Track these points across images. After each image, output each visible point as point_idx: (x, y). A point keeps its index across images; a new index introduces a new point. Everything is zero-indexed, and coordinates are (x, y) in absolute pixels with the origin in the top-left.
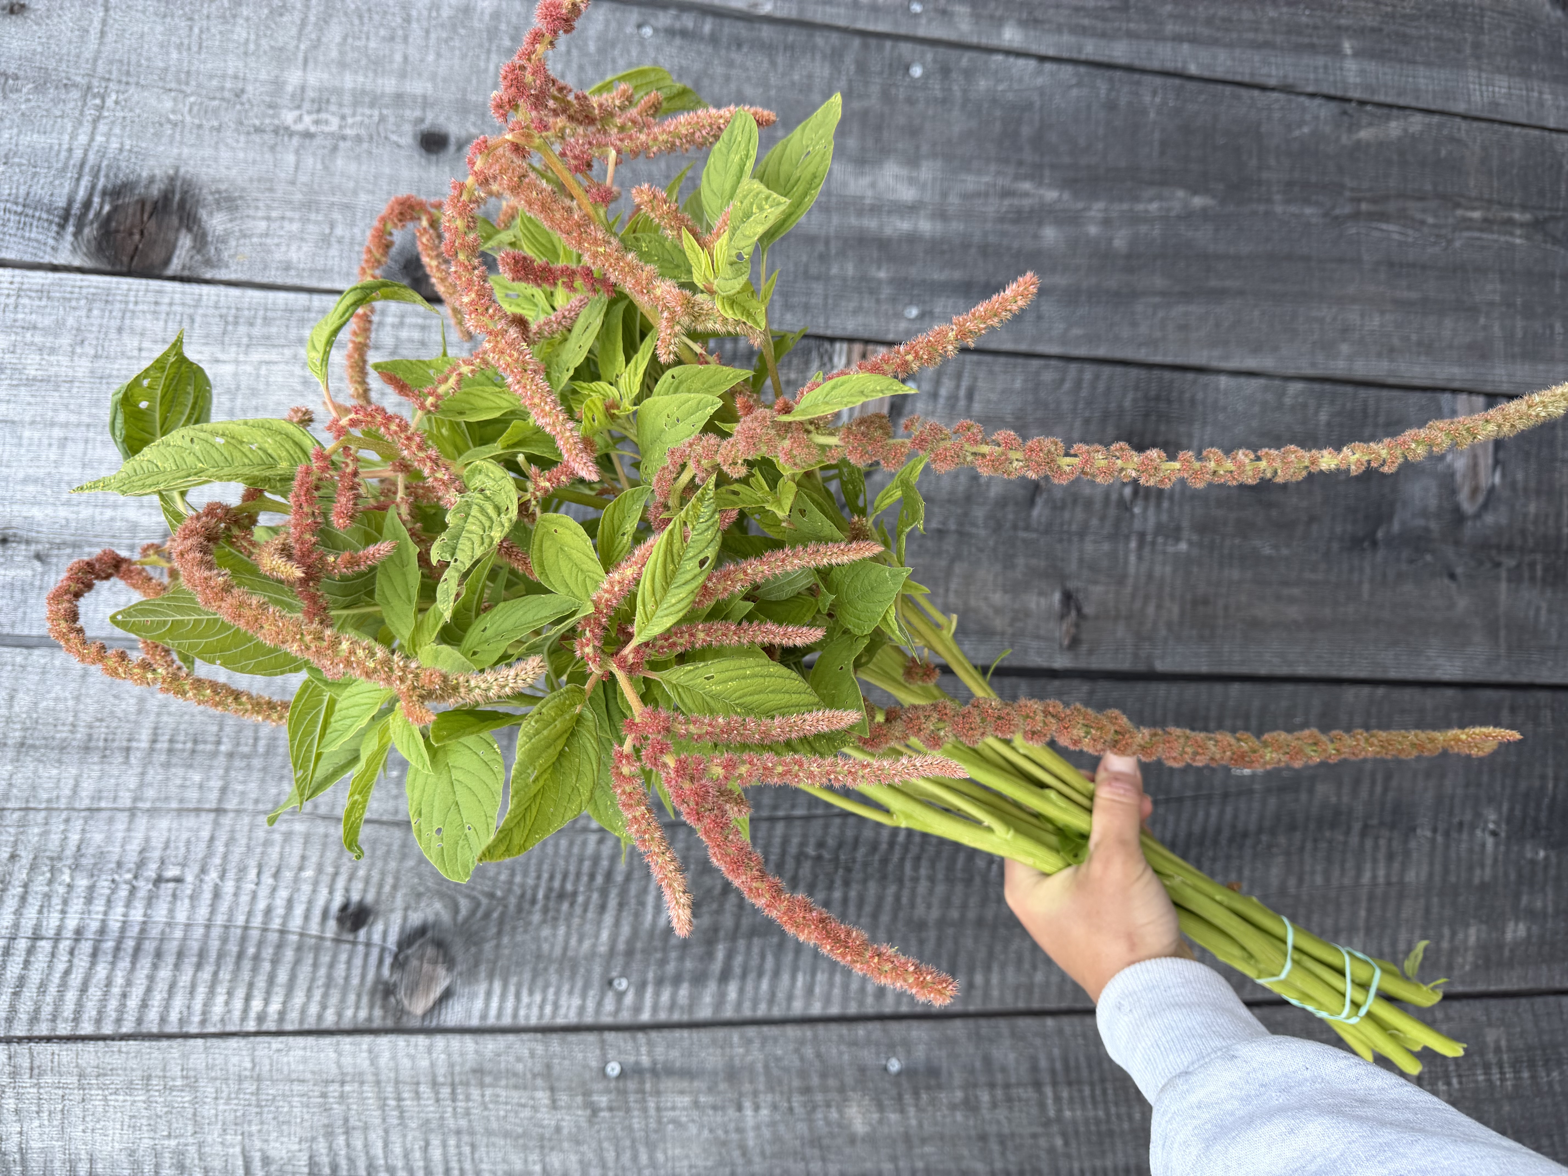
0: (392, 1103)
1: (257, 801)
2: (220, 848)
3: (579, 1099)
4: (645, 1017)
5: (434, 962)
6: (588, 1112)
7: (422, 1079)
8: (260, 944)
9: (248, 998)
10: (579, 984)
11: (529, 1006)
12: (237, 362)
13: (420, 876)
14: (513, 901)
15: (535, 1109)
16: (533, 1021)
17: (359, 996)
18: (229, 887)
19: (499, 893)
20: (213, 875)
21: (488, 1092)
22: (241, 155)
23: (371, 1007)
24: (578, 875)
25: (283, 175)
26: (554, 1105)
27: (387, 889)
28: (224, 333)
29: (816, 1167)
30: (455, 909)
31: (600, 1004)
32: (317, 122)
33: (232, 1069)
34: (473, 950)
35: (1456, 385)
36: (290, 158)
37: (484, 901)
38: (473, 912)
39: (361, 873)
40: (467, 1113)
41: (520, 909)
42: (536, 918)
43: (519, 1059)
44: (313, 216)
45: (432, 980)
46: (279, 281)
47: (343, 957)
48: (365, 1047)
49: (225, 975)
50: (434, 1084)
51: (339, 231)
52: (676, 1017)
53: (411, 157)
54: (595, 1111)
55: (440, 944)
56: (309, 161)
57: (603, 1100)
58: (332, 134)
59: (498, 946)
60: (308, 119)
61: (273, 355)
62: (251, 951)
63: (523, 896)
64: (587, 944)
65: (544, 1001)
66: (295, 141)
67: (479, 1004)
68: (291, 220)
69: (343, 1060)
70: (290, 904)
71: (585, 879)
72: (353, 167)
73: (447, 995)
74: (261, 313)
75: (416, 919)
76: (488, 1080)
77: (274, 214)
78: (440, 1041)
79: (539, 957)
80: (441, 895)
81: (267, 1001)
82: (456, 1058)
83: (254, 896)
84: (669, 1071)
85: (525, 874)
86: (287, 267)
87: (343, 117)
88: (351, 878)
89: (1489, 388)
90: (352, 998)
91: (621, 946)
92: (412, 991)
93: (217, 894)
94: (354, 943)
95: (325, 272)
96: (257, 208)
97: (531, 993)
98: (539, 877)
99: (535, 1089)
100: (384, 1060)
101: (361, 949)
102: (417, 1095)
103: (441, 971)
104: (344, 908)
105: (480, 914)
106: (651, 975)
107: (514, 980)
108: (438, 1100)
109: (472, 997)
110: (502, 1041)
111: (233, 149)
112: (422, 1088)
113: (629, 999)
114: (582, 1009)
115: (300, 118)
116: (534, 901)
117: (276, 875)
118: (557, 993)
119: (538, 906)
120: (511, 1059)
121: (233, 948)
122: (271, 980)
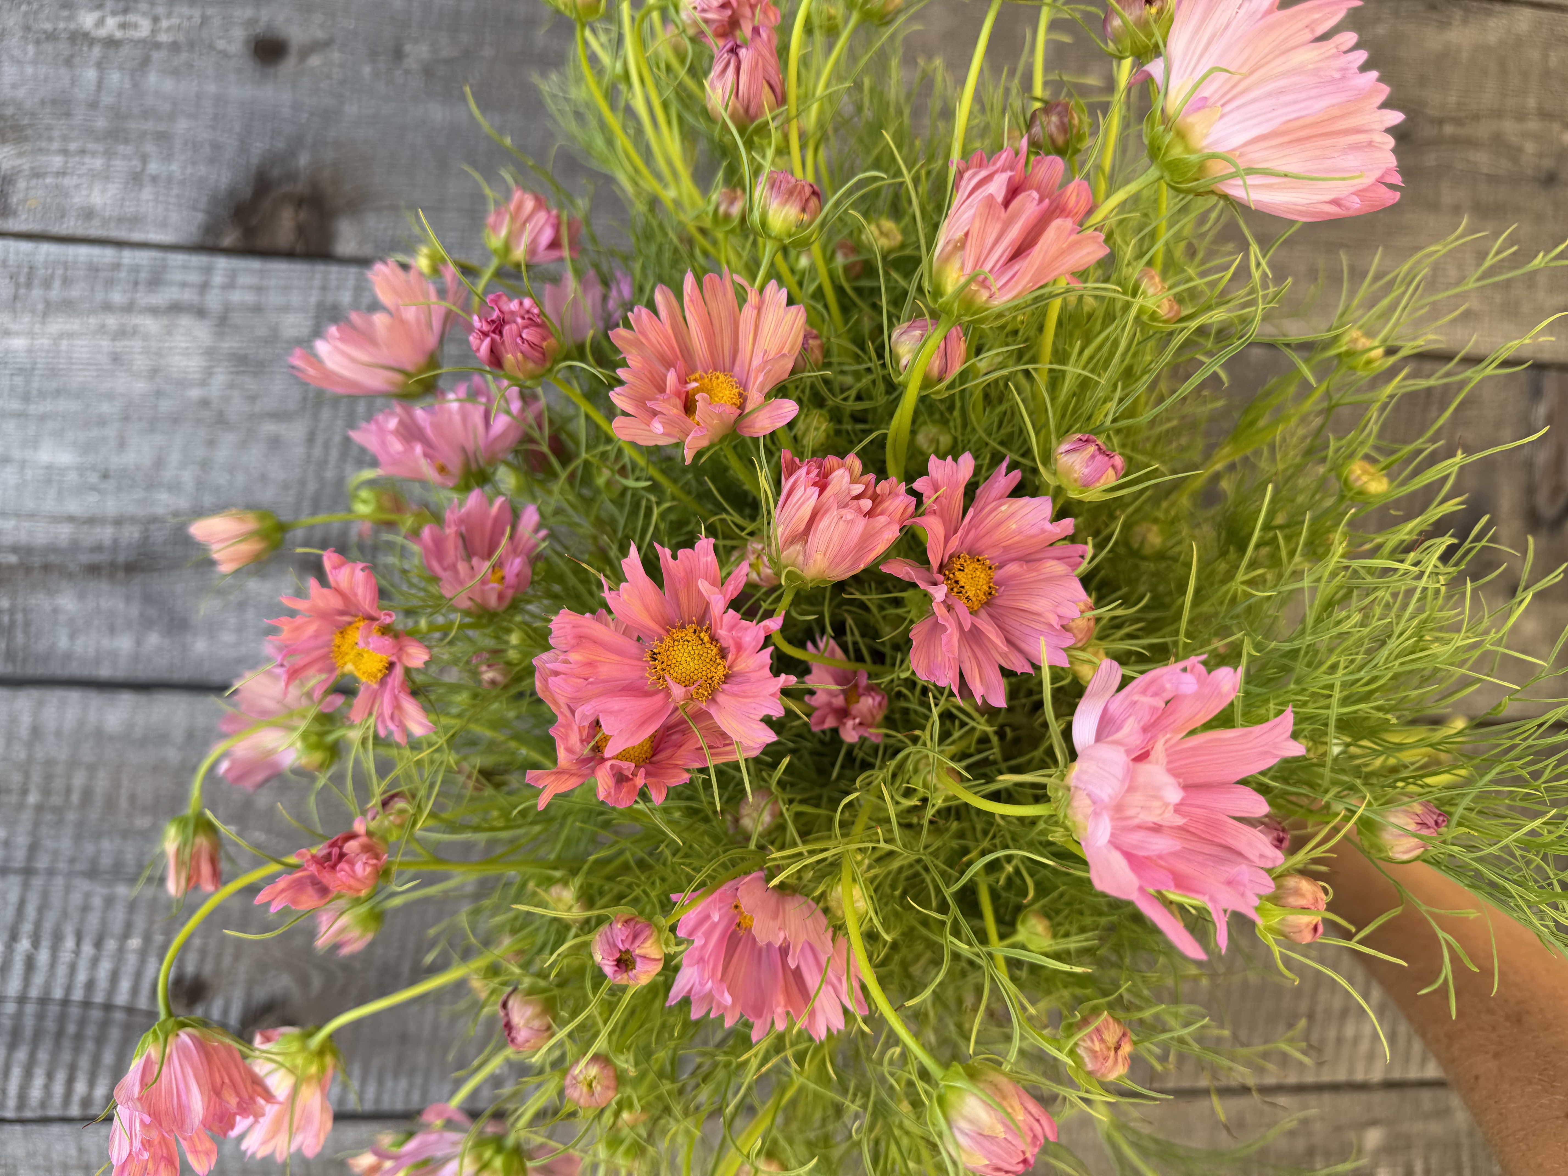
1: (72, 861)
2: (31, 911)
8: (82, 1022)
9: (70, 1081)
11: (394, 1091)
12: (31, 334)
13: (266, 946)
16: (399, 1106)
18: (43, 957)
20: (24, 945)
22: (29, 70)
25: (82, 96)
27: (227, 960)
28: (15, 297)
30: (307, 983)
32: (123, 26)
33: (55, 1156)
36: (91, 74)
37: (341, 974)
38: (327, 987)
39: (196, 941)
41: (382, 984)
44: (121, 148)
46: (80, 232)
49: (43, 1056)
51: (153, 167)
53: (239, 71)
56: (115, 78)
58: (142, 42)
60: (111, 22)
61: (74, 325)
62: (71, 1028)
63: (385, 969)
65: (414, 1086)
66: (97, 51)
68: (94, 154)
70: (114, 977)
72: (168, 85)
74: (60, 272)
75: (261, 994)
77: (73, 146)
79: (406, 1037)
80: (289, 966)
81: (92, 1084)
83: (73, 968)
85: (386, 945)
86: (88, 214)
87: (156, 20)
93: (30, 964)
95: (135, 221)
96: (50, 139)
97: (398, 1077)
98: (403, 947)
105: (335, 988)
107: (376, 1062)
110: (364, 1128)
111: (19, 62)
115: (101, 22)
116: (397, 975)
117: (98, 944)
118: (426, 1077)
119: (403, 981)
121: (50, 1025)
122: (96, 1061)
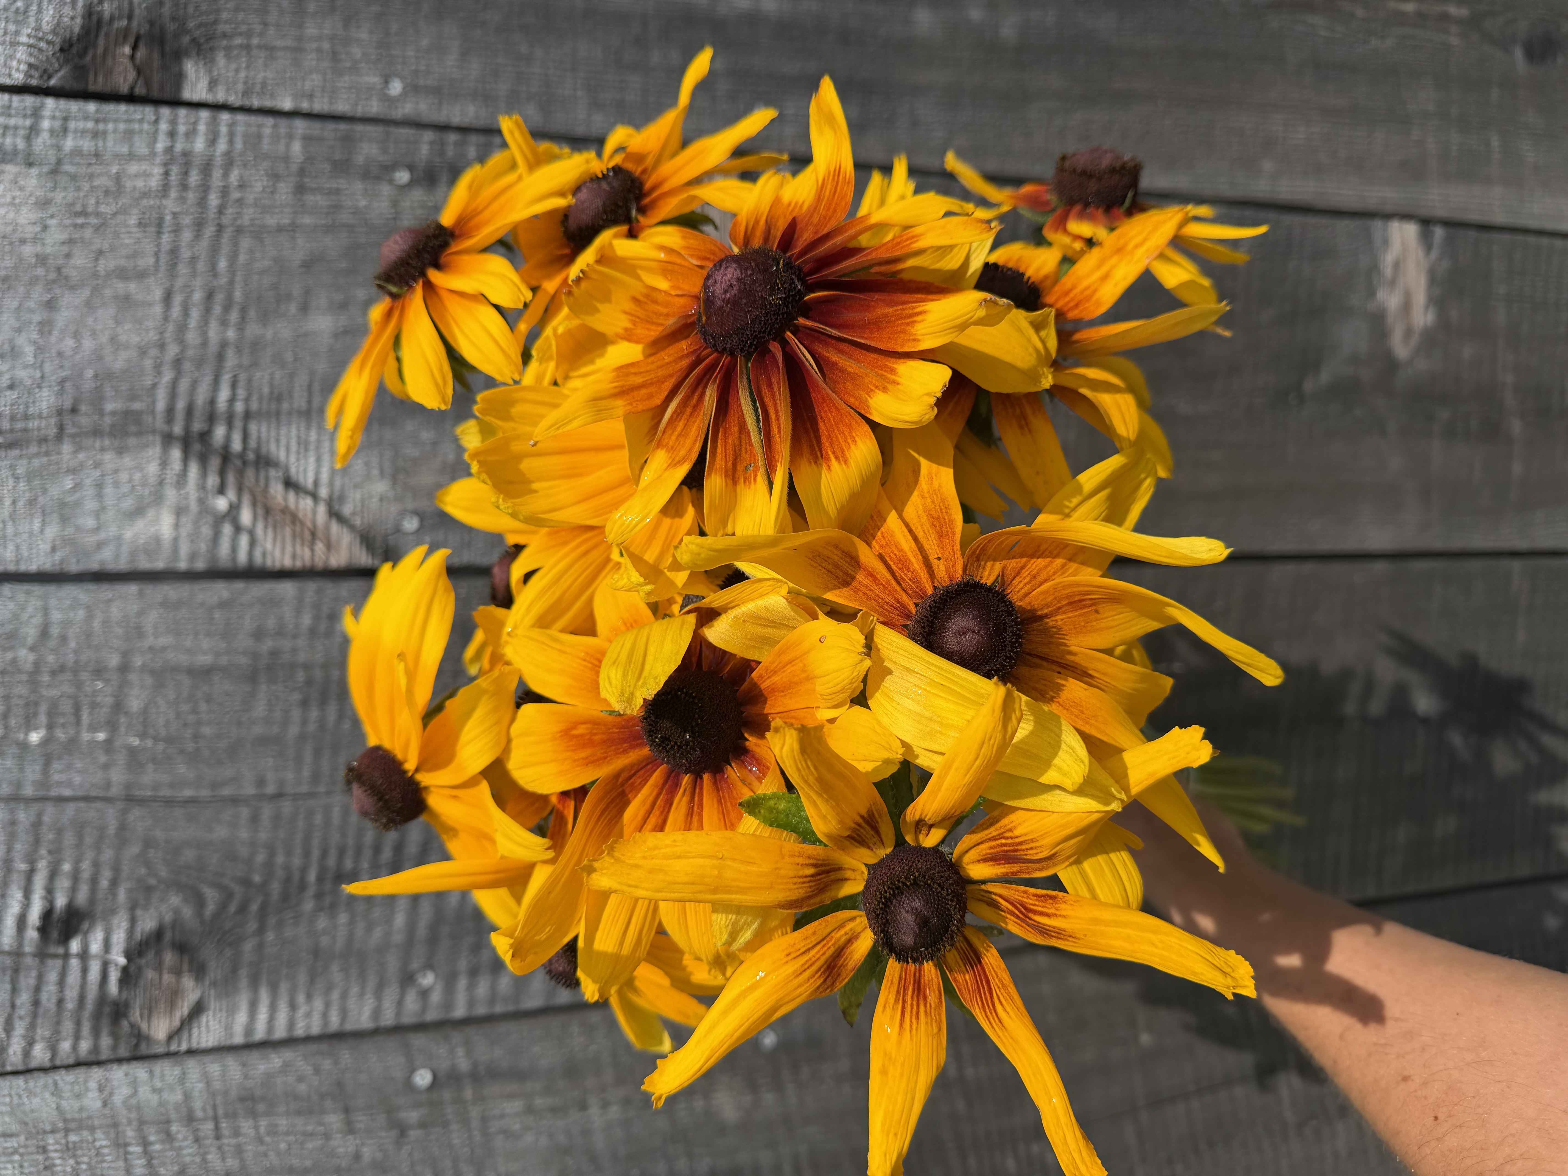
0: (136, 1149)
3: (382, 1119)
4: (460, 1011)
5: (178, 972)
6: (394, 1133)
7: (173, 1115)
10: (371, 983)
11: (308, 1015)
13: (148, 864)
14: (276, 887)
15: (327, 1136)
16: (316, 1030)
17: (78, 1023)
19: (257, 878)
21: (263, 1123)
23: (96, 1033)
24: (358, 851)
26: (350, 1129)
27: (104, 883)
29: (682, 1164)
30: (200, 902)
31: (400, 1003)
34: (228, 952)
35: (1389, 208)
37: (238, 889)
38: (223, 906)
39: (67, 867)
40: (239, 1151)
41: (285, 897)
42: (308, 905)
43: (301, 1079)
45: (175, 995)
47: (52, 977)
48: (93, 1085)
50: (190, 1119)
52: (499, 1009)
54: (402, 1130)
55: (182, 948)
57: (413, 1116)
59: (261, 946)
63: (287, 880)
64: (378, 933)
65: (327, 1005)
67: (241, 1018)
69: (64, 1103)
71: (368, 853)
73: (198, 1010)
75: (147, 923)
76: (261, 1107)
78: (192, 1066)
79: (316, 953)
80: (178, 886)
82: (217, 1085)
84: (494, 1074)
85: (289, 853)
88: (53, 875)
89: (1424, 212)
90: (68, 1026)
91: (422, 931)
92: (149, 1011)
94: (66, 956)
97: (309, 997)
98: (307, 854)
99: (323, 1112)
100: (121, 1094)
101: (74, 963)
102: (169, 1137)
103: (188, 982)
104: (47, 915)
105: (232, 908)
106: (463, 964)
107: (284, 987)
108: (197, 1140)
109: (232, 1011)
110: (275, 1060)
112: (174, 1128)
113: (436, 997)
114: (377, 1013)
116: (302, 886)
118: (344, 996)
119: (311, 891)
120: (291, 1079)
